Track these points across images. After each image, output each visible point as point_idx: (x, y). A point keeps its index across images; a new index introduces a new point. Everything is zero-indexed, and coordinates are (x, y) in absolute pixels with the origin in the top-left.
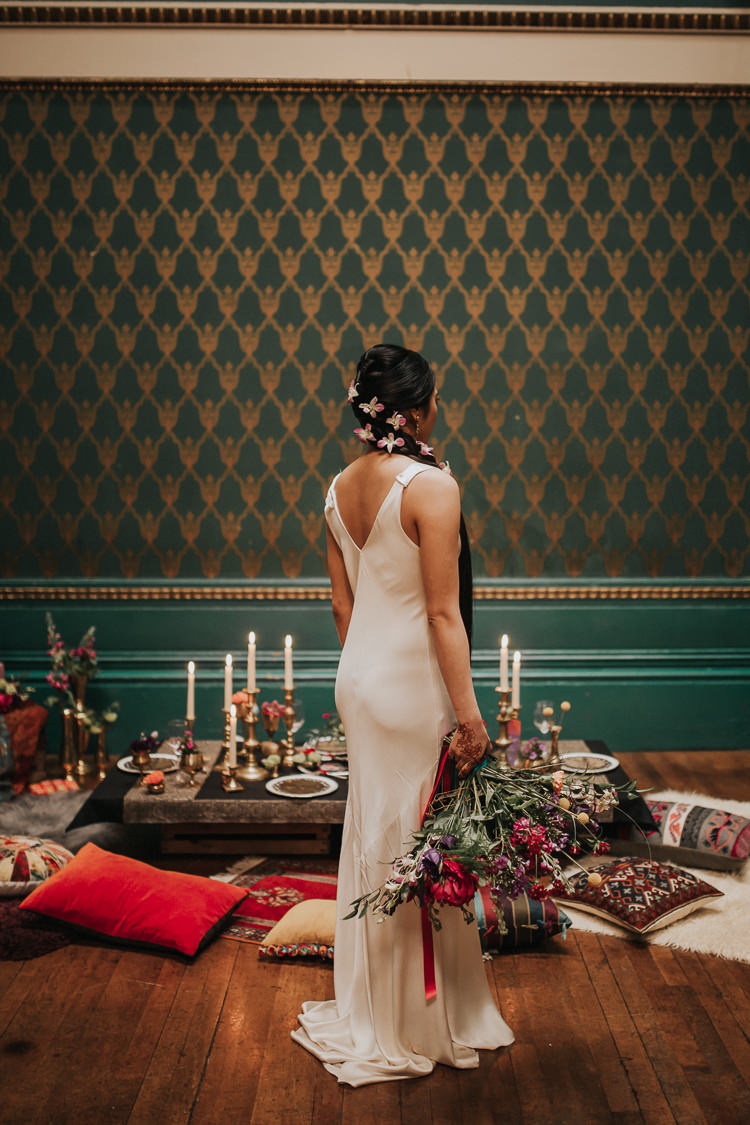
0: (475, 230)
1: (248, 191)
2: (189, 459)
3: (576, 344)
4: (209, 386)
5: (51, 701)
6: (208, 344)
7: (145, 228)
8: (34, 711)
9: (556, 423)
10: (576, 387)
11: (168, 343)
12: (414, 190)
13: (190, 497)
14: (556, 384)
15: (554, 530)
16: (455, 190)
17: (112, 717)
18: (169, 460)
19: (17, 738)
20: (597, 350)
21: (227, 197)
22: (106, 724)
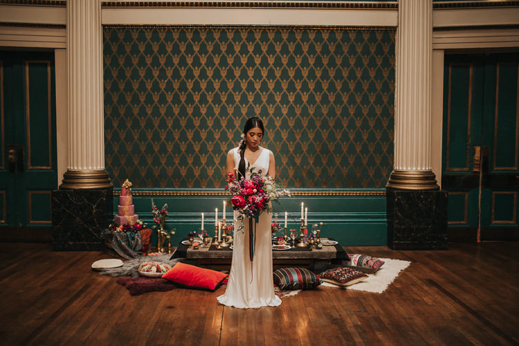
0: (292, 73)
1: (217, 61)
2: (197, 148)
3: (325, 111)
4: (203, 125)
5: (155, 227)
6: (203, 111)
7: (183, 73)
8: (148, 230)
9: (318, 137)
10: (325, 125)
11: (190, 110)
12: (271, 60)
13: (197, 162)
14: (318, 124)
15: (318, 172)
16: (285, 61)
17: (173, 233)
18: (190, 149)
19: (143, 239)
20: (332, 113)
21: (210, 62)
22: (171, 235)
